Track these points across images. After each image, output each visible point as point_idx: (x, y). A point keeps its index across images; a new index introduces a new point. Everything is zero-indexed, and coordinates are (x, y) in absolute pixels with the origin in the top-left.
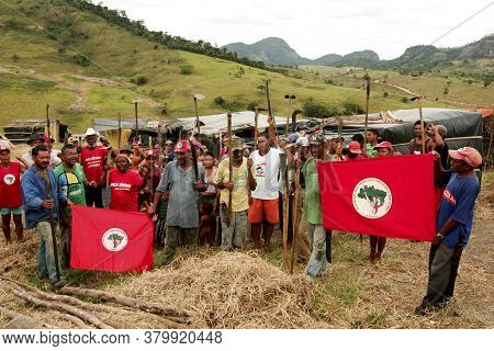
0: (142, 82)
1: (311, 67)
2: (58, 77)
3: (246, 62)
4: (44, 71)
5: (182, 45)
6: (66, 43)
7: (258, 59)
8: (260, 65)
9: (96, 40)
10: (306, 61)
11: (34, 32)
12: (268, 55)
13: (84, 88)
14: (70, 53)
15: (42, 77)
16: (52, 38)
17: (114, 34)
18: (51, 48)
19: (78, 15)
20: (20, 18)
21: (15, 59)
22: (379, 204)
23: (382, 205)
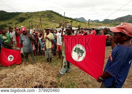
2: (49, 23)
3: (77, 21)
6: (50, 18)
8: (80, 22)
9: (54, 17)
10: (87, 21)
11: (46, 16)
12: (81, 20)
13: (52, 25)
14: (51, 19)
15: (46, 23)
16: (48, 17)
17: (57, 16)
18: (48, 19)
19: (52, 13)
20: (44, 14)
21: (43, 20)
22: (80, 56)
23: (81, 56)
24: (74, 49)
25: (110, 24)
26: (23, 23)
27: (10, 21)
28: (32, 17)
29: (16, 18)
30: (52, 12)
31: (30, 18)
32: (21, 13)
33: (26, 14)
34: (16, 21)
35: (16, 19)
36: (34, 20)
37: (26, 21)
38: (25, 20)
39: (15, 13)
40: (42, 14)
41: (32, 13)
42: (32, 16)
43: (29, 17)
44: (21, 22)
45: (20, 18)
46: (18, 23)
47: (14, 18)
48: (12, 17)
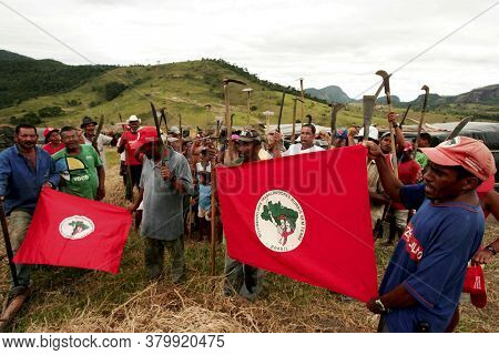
0: (254, 109)
1: (355, 105)
3: (315, 99)
4: (202, 101)
5: (278, 88)
6: (214, 86)
7: (323, 98)
8: (324, 102)
10: (353, 100)
11: (198, 80)
12: (330, 96)
14: (215, 91)
15: (200, 105)
16: (208, 83)
18: (206, 89)
19: (222, 70)
20: (191, 73)
21: (188, 94)
22: (289, 230)
23: (292, 231)
24: (259, 211)
25: (445, 111)
26: (116, 103)
27: (72, 96)
28: (148, 83)
29: (93, 84)
30: (222, 64)
31: (144, 88)
32: (114, 67)
33: (129, 72)
34: (93, 97)
35: (94, 90)
36: (155, 92)
37: (127, 95)
38: (124, 93)
39: (90, 66)
40: (186, 73)
41: (149, 68)
42: (149, 78)
43: (138, 83)
44: (110, 100)
45: (108, 86)
46: (99, 103)
47: (86, 85)
48: (82, 81)
